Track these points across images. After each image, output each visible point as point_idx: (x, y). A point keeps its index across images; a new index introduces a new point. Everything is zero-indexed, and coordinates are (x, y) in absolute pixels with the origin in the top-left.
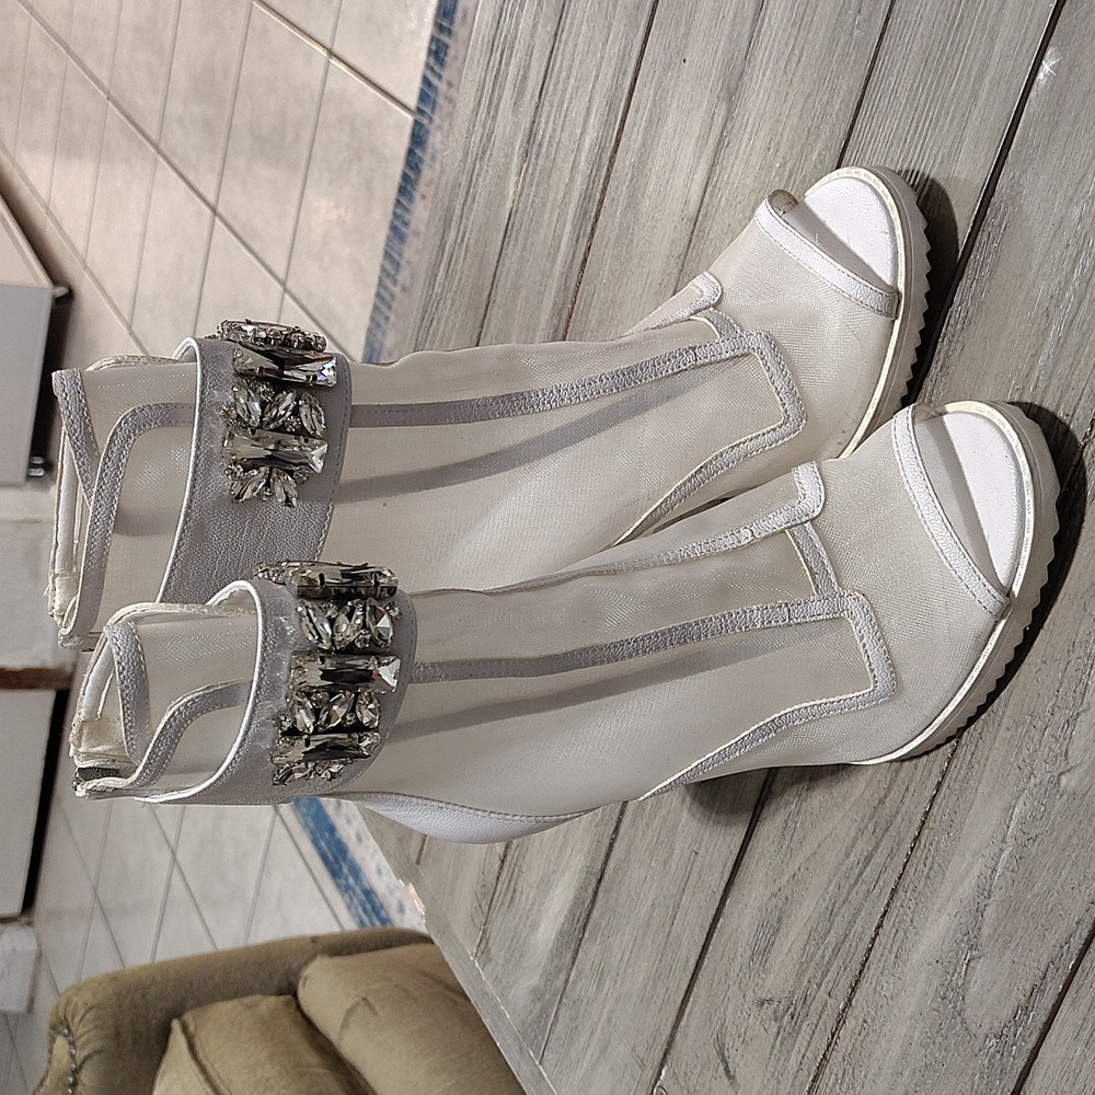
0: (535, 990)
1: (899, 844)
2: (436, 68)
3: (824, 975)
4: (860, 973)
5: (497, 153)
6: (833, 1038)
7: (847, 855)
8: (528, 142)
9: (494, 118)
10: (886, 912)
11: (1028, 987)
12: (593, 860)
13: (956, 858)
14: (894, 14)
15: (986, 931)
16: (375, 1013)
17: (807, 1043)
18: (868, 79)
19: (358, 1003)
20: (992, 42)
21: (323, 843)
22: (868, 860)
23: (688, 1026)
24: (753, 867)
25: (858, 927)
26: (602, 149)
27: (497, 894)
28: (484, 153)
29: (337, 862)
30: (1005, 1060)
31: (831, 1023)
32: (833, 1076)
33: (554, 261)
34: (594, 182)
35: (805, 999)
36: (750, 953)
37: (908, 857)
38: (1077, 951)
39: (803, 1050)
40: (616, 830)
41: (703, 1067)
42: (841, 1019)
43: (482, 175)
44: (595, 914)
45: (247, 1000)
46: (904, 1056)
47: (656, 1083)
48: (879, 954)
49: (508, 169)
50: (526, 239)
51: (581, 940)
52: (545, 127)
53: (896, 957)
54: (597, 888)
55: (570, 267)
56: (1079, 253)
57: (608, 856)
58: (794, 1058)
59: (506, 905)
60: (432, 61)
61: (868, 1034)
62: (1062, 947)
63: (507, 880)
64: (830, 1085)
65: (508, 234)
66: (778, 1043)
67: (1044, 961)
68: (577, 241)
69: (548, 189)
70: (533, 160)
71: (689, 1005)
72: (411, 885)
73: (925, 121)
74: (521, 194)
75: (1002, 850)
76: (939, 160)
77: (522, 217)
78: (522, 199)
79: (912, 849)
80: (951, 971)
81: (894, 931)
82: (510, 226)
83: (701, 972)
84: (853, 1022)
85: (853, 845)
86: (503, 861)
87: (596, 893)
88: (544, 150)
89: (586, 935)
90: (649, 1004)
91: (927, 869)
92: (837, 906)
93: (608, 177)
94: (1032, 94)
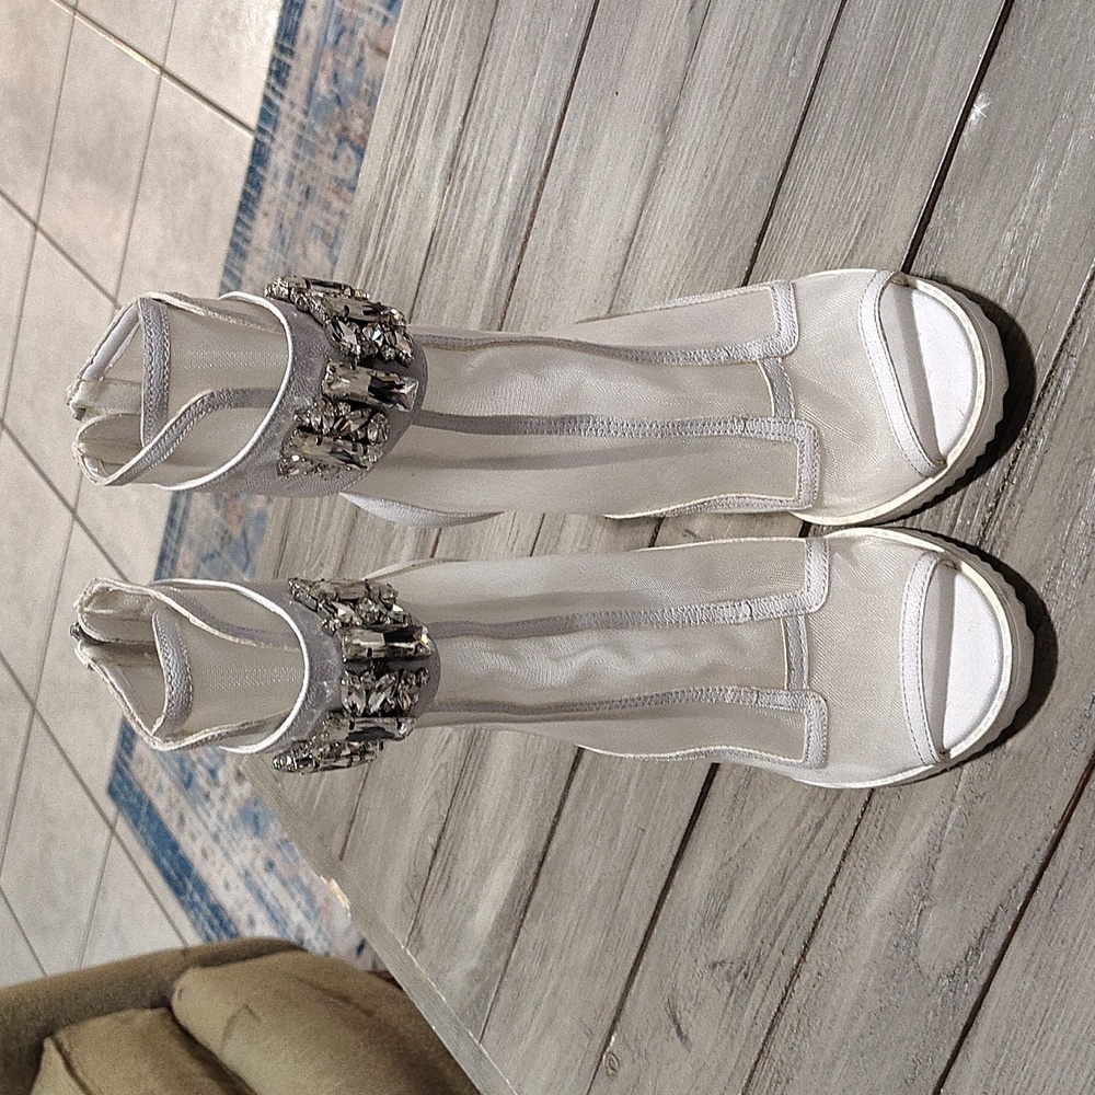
0: (474, 972)
1: (849, 809)
2: (278, 88)
3: (777, 934)
4: (813, 929)
5: (417, 175)
6: (787, 992)
7: (798, 823)
8: (452, 166)
9: (414, 143)
10: (837, 873)
11: (979, 930)
12: (534, 842)
13: (907, 818)
14: (829, 58)
15: (937, 882)
16: (258, 1019)
17: (761, 1000)
18: (804, 115)
19: (240, 1011)
20: (925, 87)
21: (164, 862)
22: (819, 825)
23: (638, 993)
24: (702, 839)
25: (811, 886)
26: (531, 174)
27: (430, 883)
28: (403, 175)
29: (181, 879)
30: (957, 997)
31: (785, 980)
32: (788, 1027)
33: (482, 277)
34: (523, 204)
35: (758, 958)
36: (699, 918)
37: (859, 821)
38: (1025, 894)
39: (757, 1006)
40: (558, 814)
41: (654, 1030)
42: (795, 973)
43: (401, 197)
44: (537, 894)
45: (123, 1015)
46: (860, 1002)
47: (605, 1049)
48: (832, 911)
49: (429, 191)
50: (451, 257)
51: (522, 921)
52: (470, 152)
53: (850, 912)
54: (539, 870)
55: (499, 285)
56: (1012, 274)
57: (549, 839)
58: (748, 1014)
59: (440, 893)
60: (273, 81)
61: (822, 986)
62: (1010, 891)
63: (441, 869)
64: (785, 1035)
65: (432, 252)
66: (731, 1001)
67: (993, 905)
68: (506, 260)
69: (474, 210)
70: (457, 182)
71: (639, 973)
72: (333, 881)
73: (862, 154)
74: (444, 215)
75: (951, 809)
76: (876, 189)
77: (446, 237)
78: (446, 220)
79: (862, 814)
80: (904, 921)
81: (846, 889)
82: (433, 245)
83: (651, 941)
84: (808, 975)
85: (804, 813)
86: (436, 852)
87: (537, 875)
88: (468, 174)
89: (528, 915)
90: (597, 976)
91: (878, 831)
92: (789, 869)
93: (537, 200)
94: (965, 133)
